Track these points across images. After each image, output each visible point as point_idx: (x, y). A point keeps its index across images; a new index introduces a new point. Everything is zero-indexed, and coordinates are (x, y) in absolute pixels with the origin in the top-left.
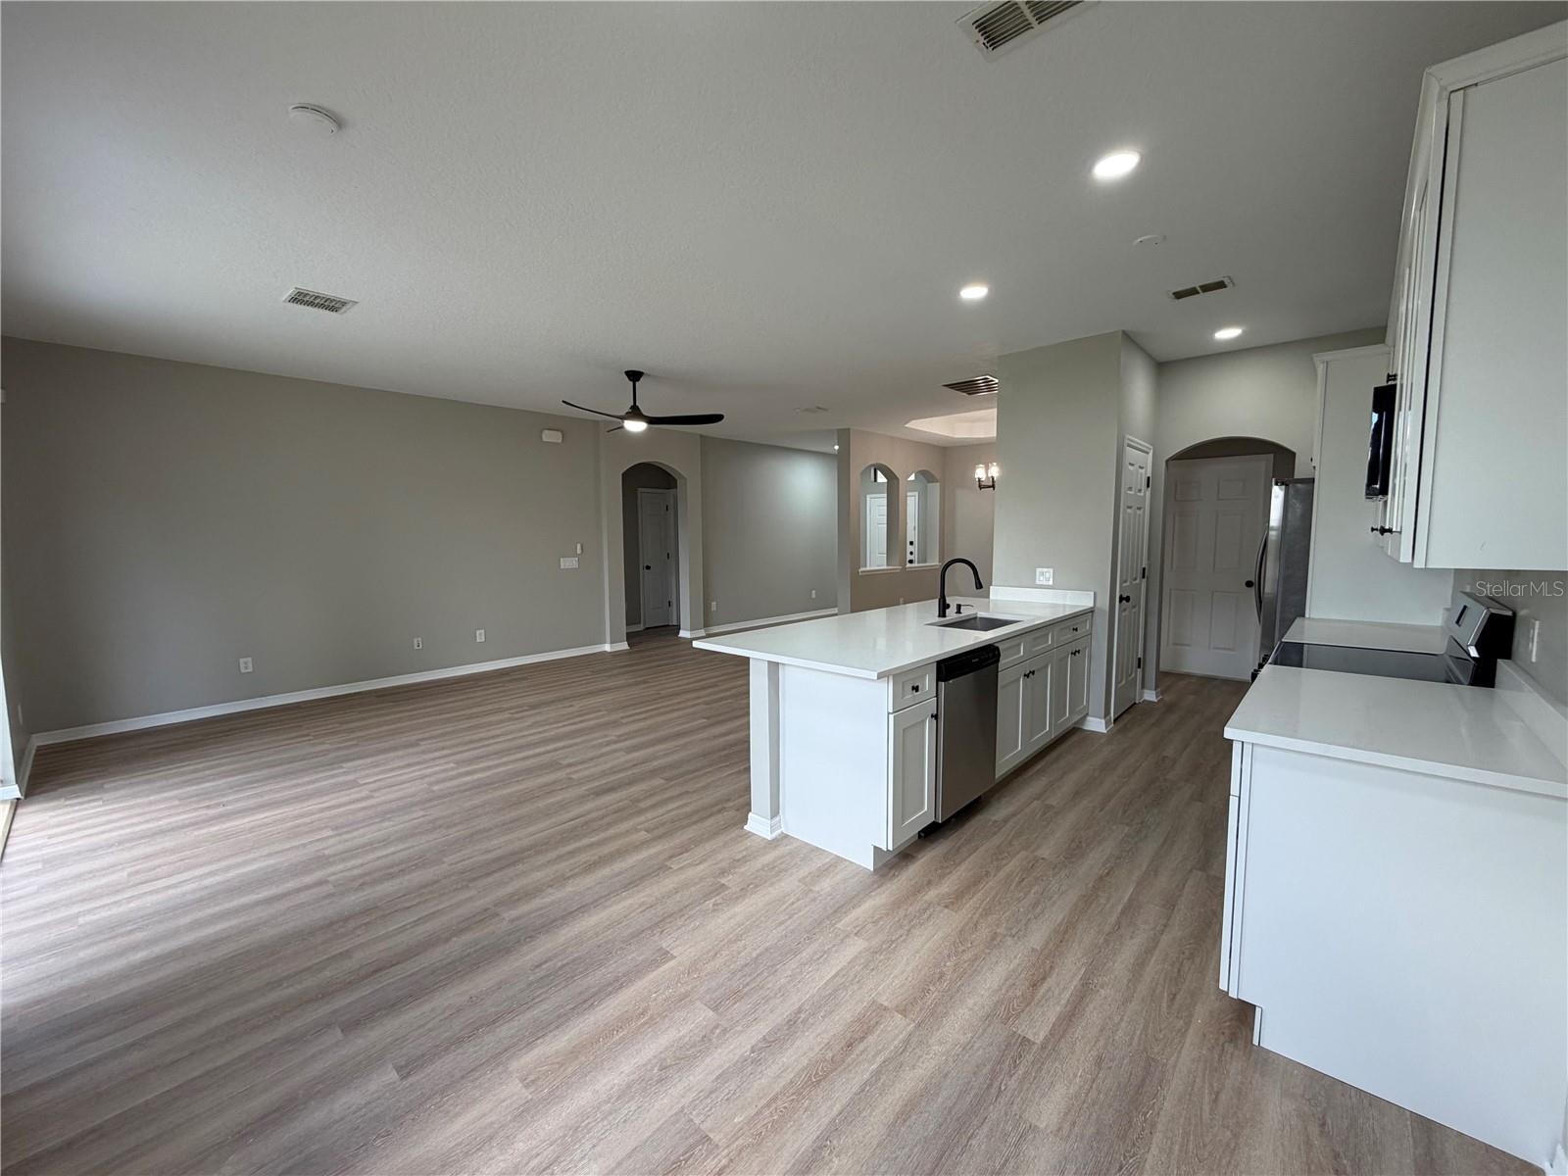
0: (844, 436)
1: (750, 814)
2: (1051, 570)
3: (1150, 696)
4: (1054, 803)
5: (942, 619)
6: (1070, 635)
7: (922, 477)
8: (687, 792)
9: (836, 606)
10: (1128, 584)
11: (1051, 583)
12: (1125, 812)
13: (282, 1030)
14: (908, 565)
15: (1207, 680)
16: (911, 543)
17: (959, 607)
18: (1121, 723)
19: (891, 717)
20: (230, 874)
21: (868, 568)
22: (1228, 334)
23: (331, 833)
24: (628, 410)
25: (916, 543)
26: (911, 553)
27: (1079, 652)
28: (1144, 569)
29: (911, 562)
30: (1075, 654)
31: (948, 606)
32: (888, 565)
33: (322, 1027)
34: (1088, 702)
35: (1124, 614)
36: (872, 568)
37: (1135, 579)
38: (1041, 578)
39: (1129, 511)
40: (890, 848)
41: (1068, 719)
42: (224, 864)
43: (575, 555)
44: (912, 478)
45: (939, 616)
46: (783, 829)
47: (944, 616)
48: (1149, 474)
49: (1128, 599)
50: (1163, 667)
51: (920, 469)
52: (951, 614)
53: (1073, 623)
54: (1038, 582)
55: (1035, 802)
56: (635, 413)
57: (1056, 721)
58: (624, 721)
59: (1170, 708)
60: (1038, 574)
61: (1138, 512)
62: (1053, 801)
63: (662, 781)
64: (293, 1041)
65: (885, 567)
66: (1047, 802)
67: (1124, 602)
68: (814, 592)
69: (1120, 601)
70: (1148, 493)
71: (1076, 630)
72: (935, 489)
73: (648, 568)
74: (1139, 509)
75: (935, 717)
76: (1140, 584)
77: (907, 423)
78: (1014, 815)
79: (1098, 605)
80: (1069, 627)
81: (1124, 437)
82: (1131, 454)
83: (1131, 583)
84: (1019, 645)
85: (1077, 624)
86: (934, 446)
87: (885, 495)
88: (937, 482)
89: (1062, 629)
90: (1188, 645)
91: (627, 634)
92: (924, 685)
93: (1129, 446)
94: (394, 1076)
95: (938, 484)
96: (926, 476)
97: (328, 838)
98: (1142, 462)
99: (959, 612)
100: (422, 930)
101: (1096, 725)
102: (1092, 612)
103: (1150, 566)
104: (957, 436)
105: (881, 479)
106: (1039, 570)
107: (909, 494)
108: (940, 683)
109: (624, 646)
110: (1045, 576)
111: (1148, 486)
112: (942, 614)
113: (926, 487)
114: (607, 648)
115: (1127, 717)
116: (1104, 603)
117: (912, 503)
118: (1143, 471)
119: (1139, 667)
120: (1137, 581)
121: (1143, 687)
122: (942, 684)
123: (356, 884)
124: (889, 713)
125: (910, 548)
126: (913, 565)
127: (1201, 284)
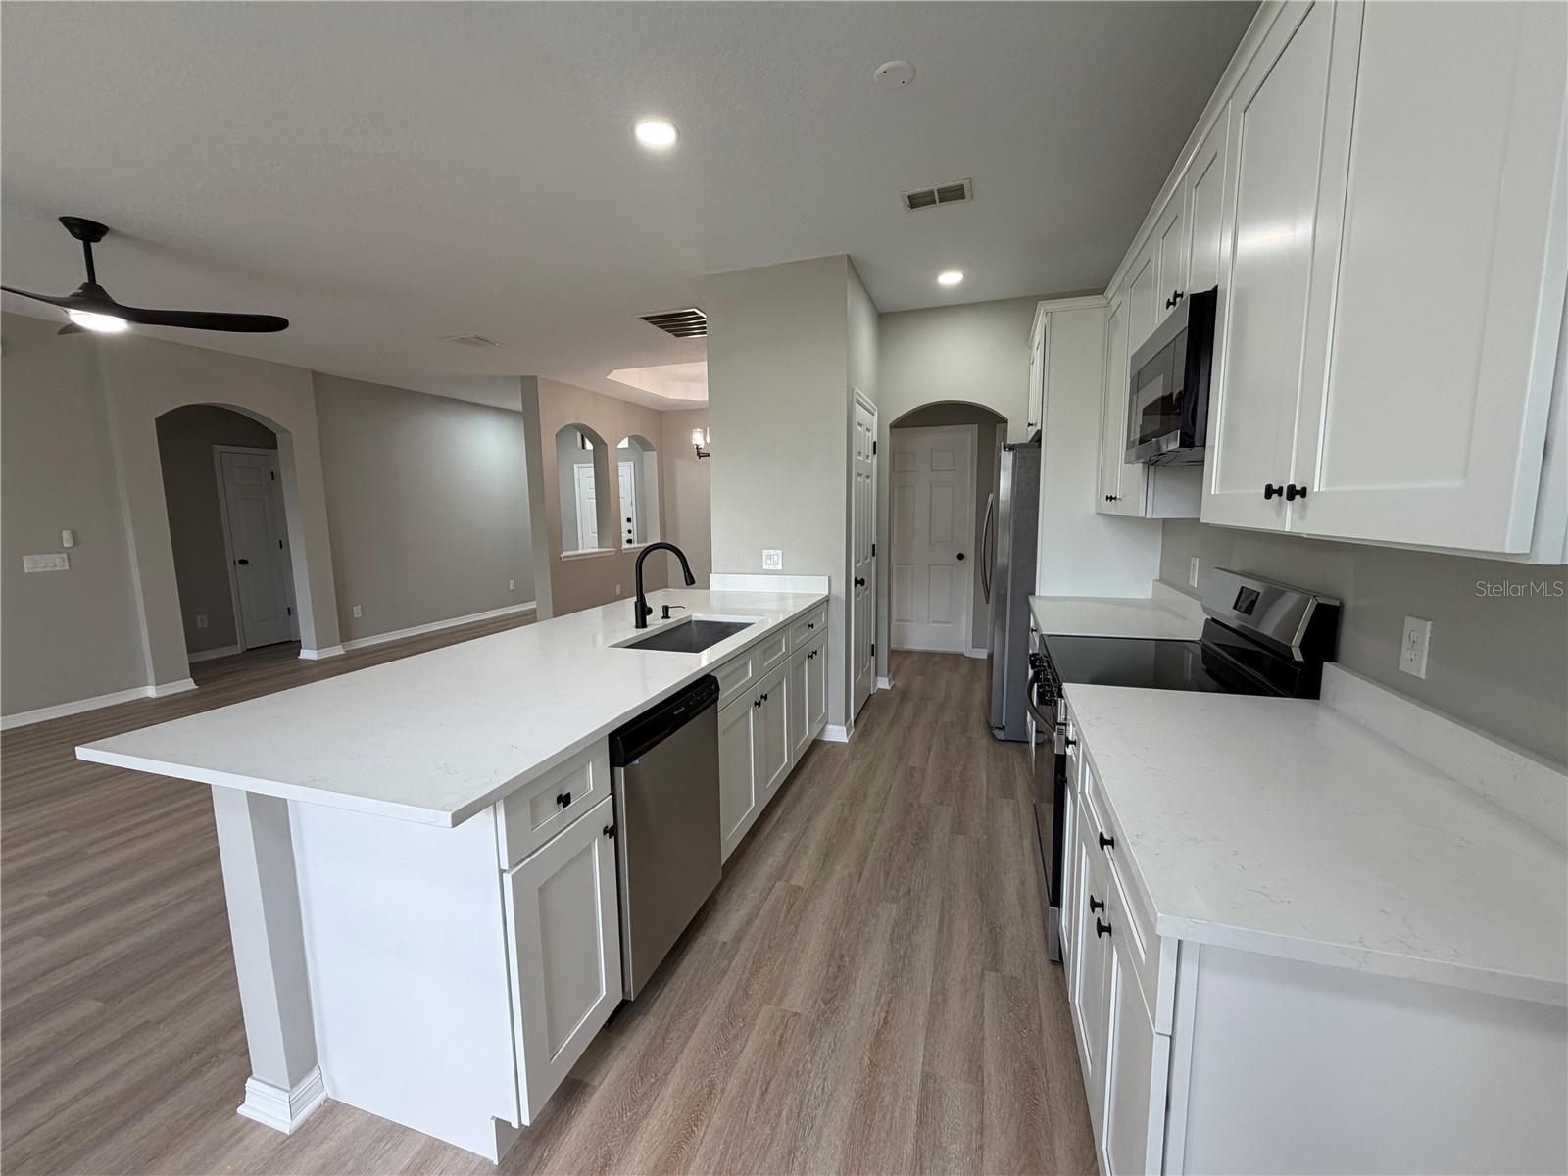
0: (529, 386)
1: (250, 1083)
2: (779, 552)
3: (883, 684)
4: (800, 884)
5: (642, 631)
6: (806, 634)
7: (634, 442)
8: (145, 1026)
9: (534, 600)
10: (861, 564)
11: (780, 567)
12: (887, 874)
14: (626, 546)
15: (929, 655)
16: (629, 520)
17: (666, 609)
18: (861, 725)
19: (507, 878)
21: (580, 551)
22: (950, 279)
24: (76, 289)
25: (634, 520)
26: (630, 532)
27: (816, 652)
28: (874, 546)
29: (629, 541)
30: (812, 656)
31: (650, 611)
32: (599, 547)
34: (827, 709)
35: (858, 599)
36: (586, 551)
37: (867, 558)
38: (769, 562)
39: (859, 479)
40: (527, 1122)
41: (808, 735)
43: (60, 549)
44: (624, 444)
45: (637, 627)
46: (329, 1092)
47: (644, 625)
48: (875, 439)
49: (862, 582)
50: (893, 646)
51: (634, 434)
52: (655, 622)
53: (808, 619)
54: (765, 567)
55: (778, 883)
56: (93, 297)
57: (795, 745)
58: (91, 851)
59: (903, 695)
60: (765, 557)
61: (868, 481)
62: (800, 879)
63: (99, 1004)
65: (597, 550)
66: (792, 882)
67: (859, 585)
68: (512, 582)
69: (855, 586)
70: (875, 460)
71: (812, 626)
72: (651, 457)
73: (243, 562)
74: (868, 477)
75: (612, 832)
76: (870, 563)
77: (608, 374)
78: (749, 922)
79: (833, 591)
80: (805, 625)
81: (853, 389)
82: (860, 413)
83: (863, 563)
84: (746, 664)
85: (813, 618)
86: (644, 407)
87: (592, 465)
88: (653, 450)
89: (796, 630)
90: (909, 621)
91: (190, 664)
92: (585, 786)
93: (858, 402)
95: (655, 453)
96: (640, 443)
98: (870, 425)
99: (666, 616)
101: (837, 733)
102: (828, 601)
103: (878, 541)
104: (672, 396)
105: (589, 446)
106: (766, 552)
107: (620, 464)
108: (617, 769)
109: (188, 685)
110: (773, 559)
111: (875, 453)
112: (641, 623)
113: (642, 456)
114: (151, 692)
115: (866, 715)
116: (840, 589)
117: (625, 476)
118: (870, 434)
119: (873, 655)
120: (869, 560)
121: (876, 675)
122: (621, 772)
124: (502, 872)
125: (625, 526)
126: (632, 546)
127: (940, 186)
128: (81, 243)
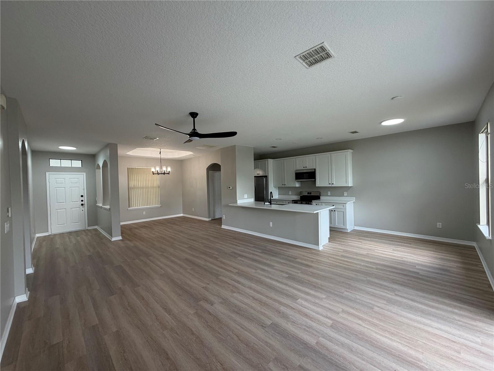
0: (113, 147)
13: (429, 279)
20: (419, 318)
23: (376, 308)
33: (421, 275)
42: (419, 326)
64: (428, 277)
94: (416, 267)
97: (378, 307)
100: (391, 274)
110: (246, 196)
123: (390, 289)
128: (193, 119)
